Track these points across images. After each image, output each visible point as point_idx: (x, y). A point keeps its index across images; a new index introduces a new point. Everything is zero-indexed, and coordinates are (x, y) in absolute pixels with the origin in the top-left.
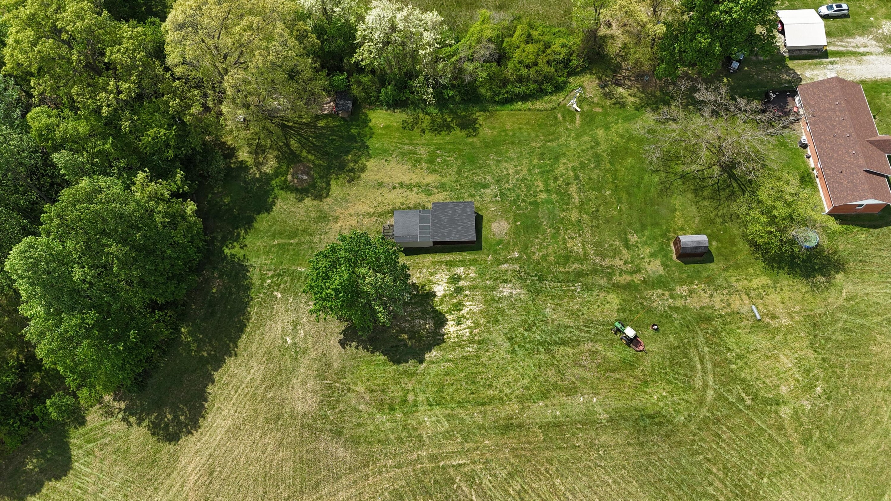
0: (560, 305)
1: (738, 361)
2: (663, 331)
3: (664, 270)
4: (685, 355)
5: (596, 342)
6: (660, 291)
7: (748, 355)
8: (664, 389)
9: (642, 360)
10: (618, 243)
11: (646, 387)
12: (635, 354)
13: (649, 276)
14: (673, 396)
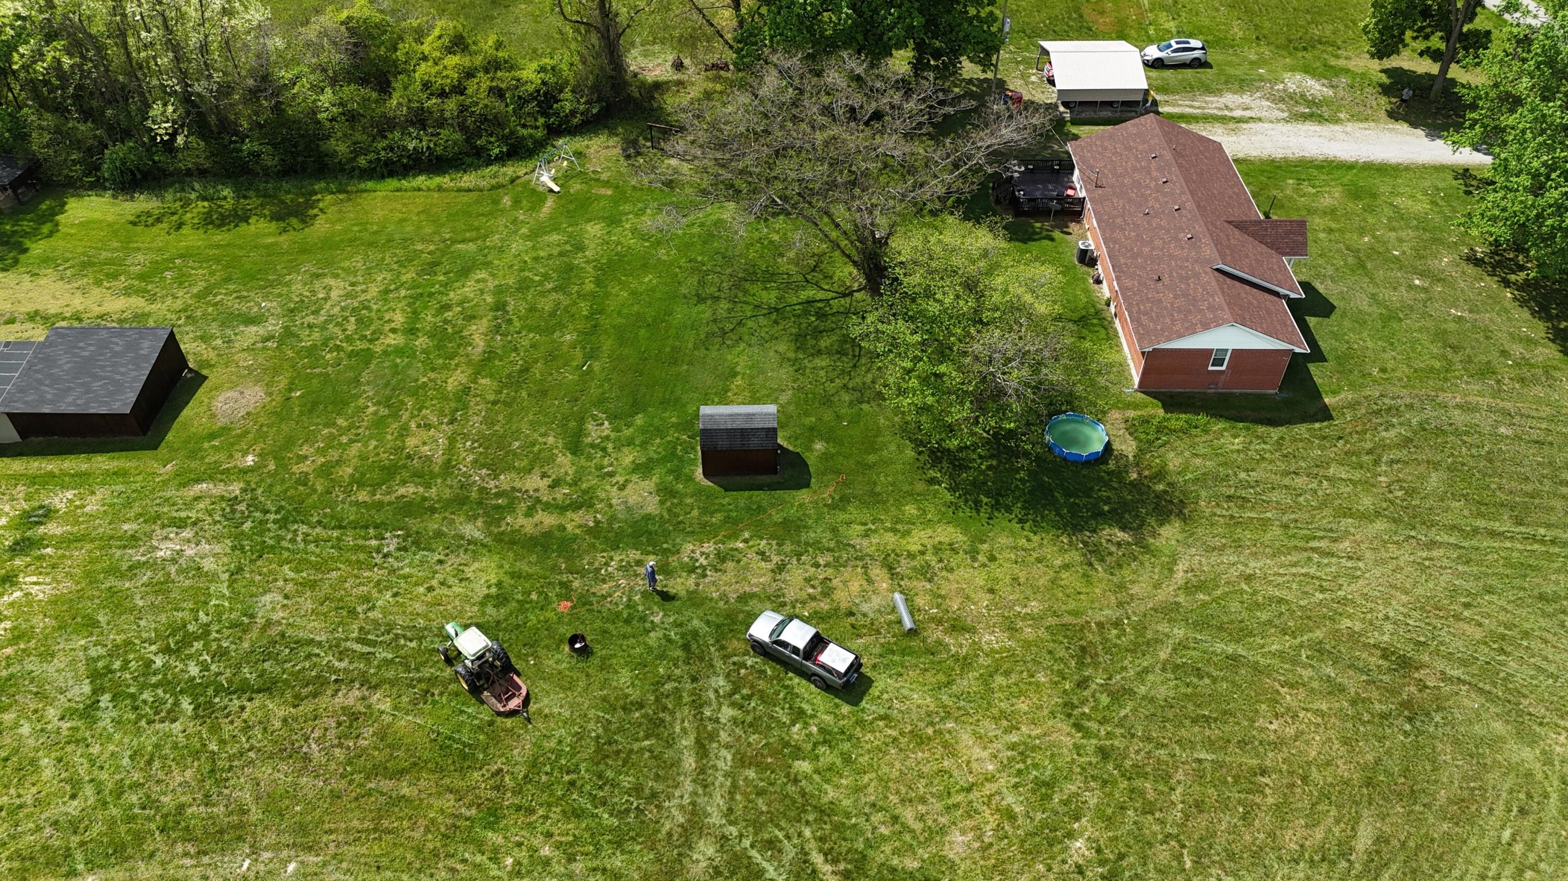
0: (313, 585)
1: (822, 749)
2: (603, 659)
3: (662, 503)
4: (655, 726)
5: (376, 687)
6: (634, 555)
7: (858, 732)
8: (549, 835)
9: (508, 741)
10: (551, 440)
11: (490, 826)
12: (491, 724)
13: (613, 518)
14: (571, 859)
